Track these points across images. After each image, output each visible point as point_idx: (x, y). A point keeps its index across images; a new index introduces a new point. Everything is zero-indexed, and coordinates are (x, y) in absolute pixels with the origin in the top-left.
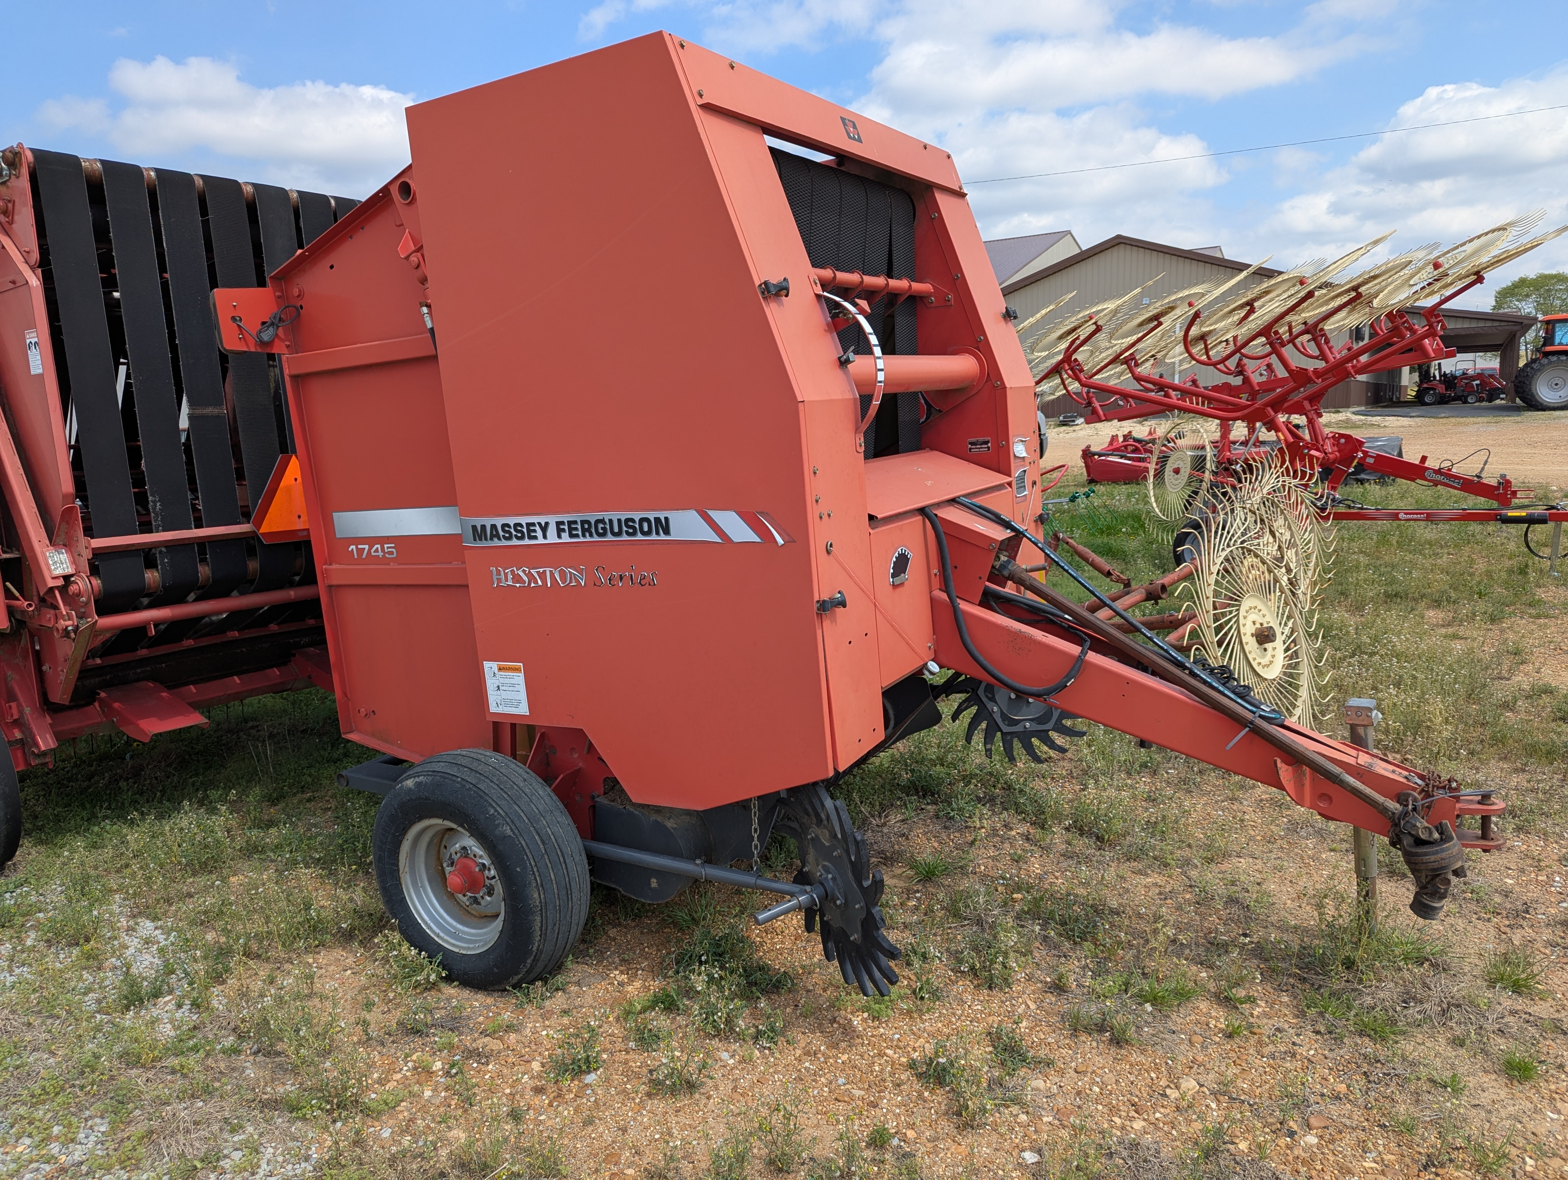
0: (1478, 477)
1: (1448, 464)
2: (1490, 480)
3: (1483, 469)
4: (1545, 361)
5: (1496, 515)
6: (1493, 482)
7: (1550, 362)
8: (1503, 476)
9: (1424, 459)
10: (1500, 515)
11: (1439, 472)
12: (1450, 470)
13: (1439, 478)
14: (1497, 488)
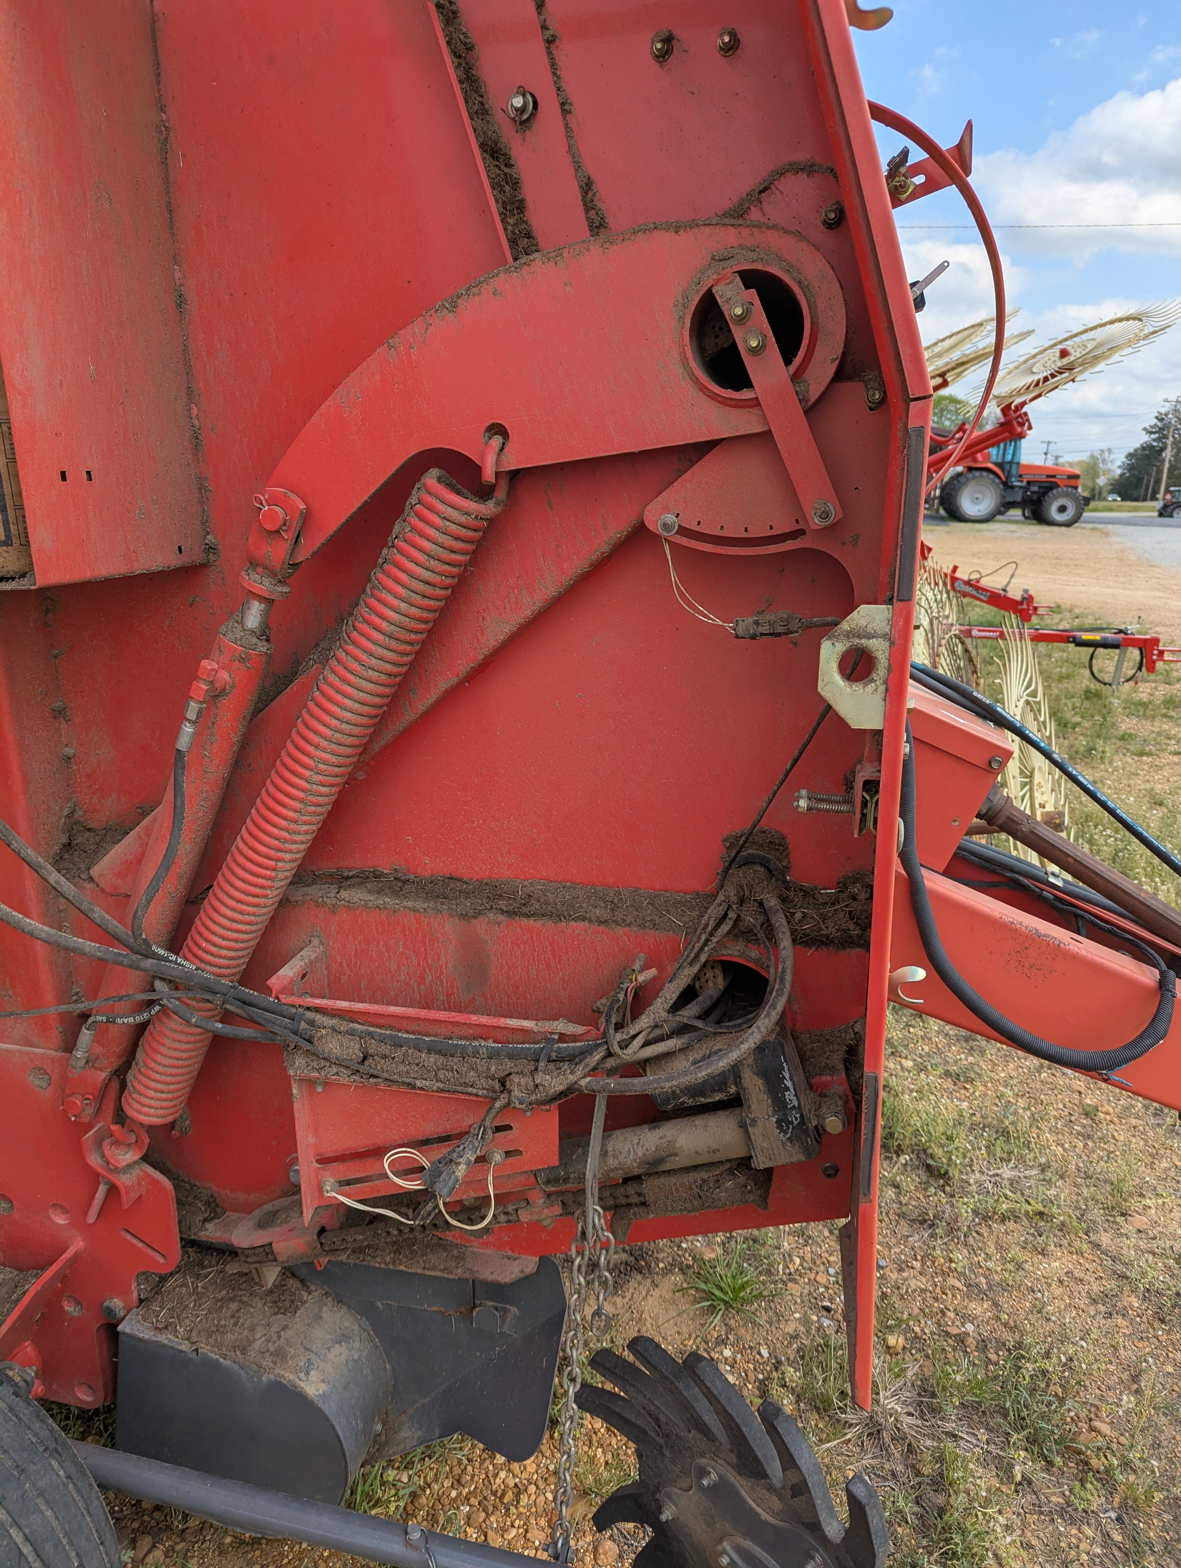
0: (1004, 590)
1: (977, 576)
2: (1015, 593)
3: (1009, 583)
4: (970, 476)
5: (1069, 637)
6: (1018, 598)
7: (974, 477)
8: (1026, 591)
9: (955, 569)
10: (1074, 638)
11: (968, 583)
12: (978, 581)
13: (968, 589)
14: (1021, 603)
